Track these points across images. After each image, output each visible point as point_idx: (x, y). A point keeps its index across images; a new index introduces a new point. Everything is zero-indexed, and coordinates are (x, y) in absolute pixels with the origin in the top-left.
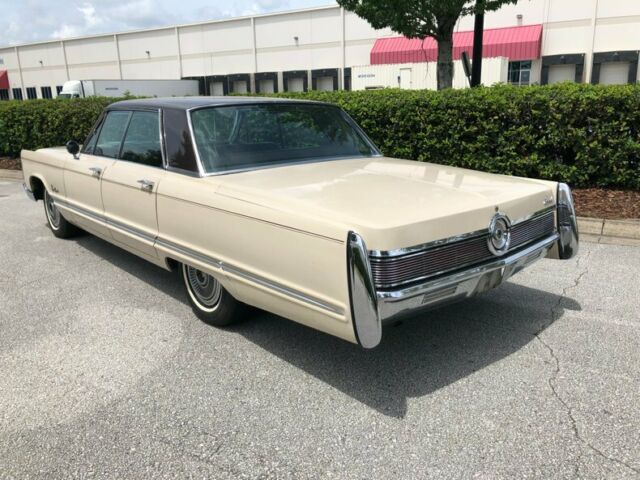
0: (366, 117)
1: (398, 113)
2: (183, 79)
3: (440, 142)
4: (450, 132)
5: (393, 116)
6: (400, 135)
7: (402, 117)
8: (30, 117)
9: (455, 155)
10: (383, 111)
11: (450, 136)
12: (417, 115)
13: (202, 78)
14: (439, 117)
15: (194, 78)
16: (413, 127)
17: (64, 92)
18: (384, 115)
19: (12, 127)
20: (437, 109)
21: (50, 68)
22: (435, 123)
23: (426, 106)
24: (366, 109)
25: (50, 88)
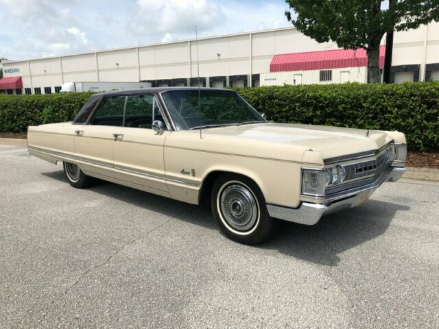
0: (342, 103)
1: (370, 100)
2: (140, 82)
3: (404, 121)
4: (413, 113)
5: (365, 102)
6: (370, 116)
7: (373, 102)
8: (72, 104)
9: (416, 131)
10: (356, 98)
11: (412, 117)
12: (385, 101)
13: (154, 81)
14: (404, 103)
15: (148, 81)
16: (381, 110)
17: (63, 90)
18: (358, 101)
19: (57, 111)
20: (403, 97)
21: (51, 75)
22: (400, 107)
23: (393, 95)
24: (342, 97)
25: (50, 88)
